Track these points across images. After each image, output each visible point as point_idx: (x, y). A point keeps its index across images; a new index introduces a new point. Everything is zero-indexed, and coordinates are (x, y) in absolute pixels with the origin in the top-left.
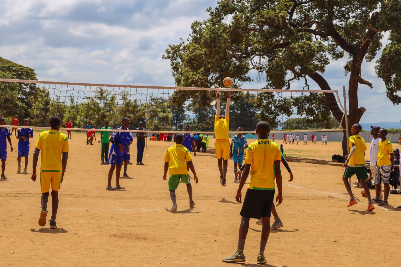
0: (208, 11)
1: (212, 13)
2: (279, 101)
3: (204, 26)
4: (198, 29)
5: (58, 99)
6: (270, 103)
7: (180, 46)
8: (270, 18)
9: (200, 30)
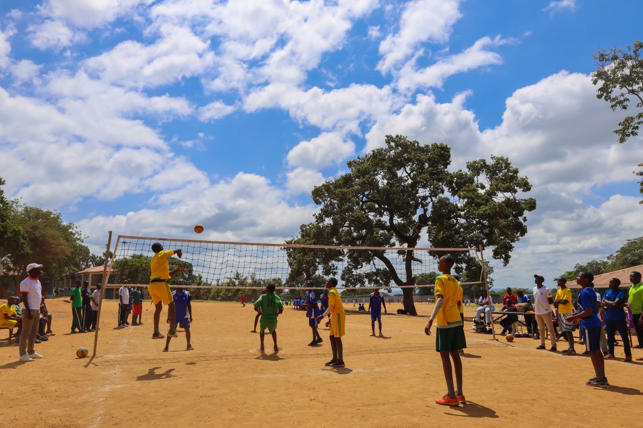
0: (313, 215)
1: (317, 217)
2: (356, 275)
3: (308, 227)
4: (304, 229)
5: (207, 281)
6: (350, 277)
7: (292, 241)
8: (358, 217)
9: (306, 230)
